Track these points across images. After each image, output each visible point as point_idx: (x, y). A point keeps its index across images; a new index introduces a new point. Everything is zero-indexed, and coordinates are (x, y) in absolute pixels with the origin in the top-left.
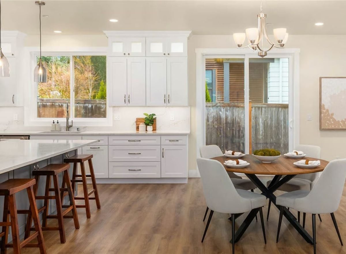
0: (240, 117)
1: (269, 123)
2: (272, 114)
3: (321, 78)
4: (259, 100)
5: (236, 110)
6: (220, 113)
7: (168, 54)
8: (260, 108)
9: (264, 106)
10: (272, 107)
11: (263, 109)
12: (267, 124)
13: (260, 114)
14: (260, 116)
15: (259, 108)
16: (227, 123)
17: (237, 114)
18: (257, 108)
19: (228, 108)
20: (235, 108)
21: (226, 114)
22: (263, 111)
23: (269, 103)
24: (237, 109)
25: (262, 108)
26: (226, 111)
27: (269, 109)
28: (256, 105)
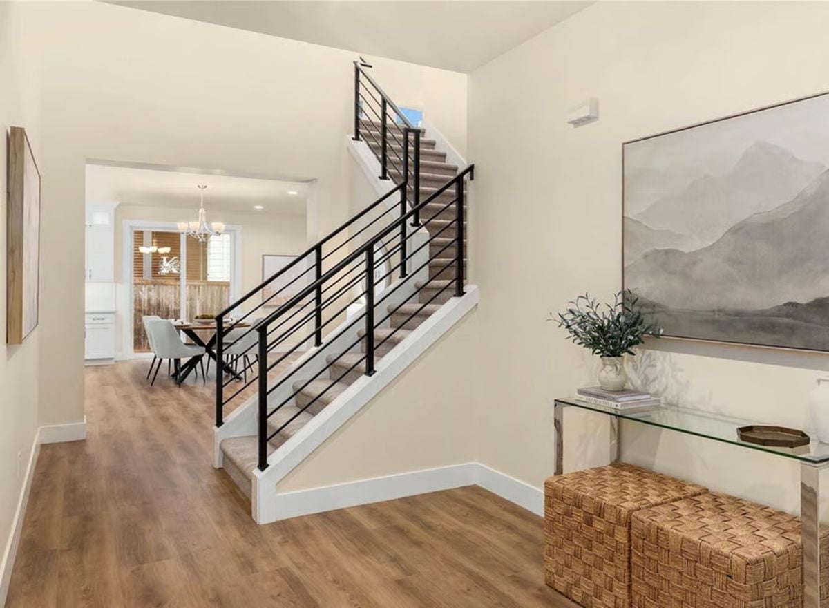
0: (169, 299)
1: (209, 305)
2: (212, 294)
3: (263, 256)
4: (196, 277)
5: (163, 290)
6: (139, 294)
7: (90, 226)
8: (197, 288)
9: (202, 284)
10: (213, 285)
11: (201, 288)
12: (207, 306)
13: (197, 293)
14: (197, 296)
15: (195, 286)
16: (149, 305)
17: (164, 295)
18: (193, 287)
19: (152, 286)
20: (161, 287)
21: (148, 295)
22: (201, 290)
23: (209, 280)
24: (165, 287)
25: (199, 286)
26: (149, 290)
27: (209, 288)
28: (191, 283)
